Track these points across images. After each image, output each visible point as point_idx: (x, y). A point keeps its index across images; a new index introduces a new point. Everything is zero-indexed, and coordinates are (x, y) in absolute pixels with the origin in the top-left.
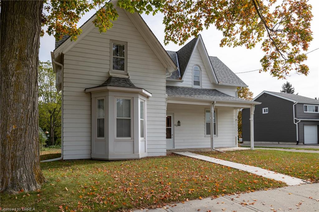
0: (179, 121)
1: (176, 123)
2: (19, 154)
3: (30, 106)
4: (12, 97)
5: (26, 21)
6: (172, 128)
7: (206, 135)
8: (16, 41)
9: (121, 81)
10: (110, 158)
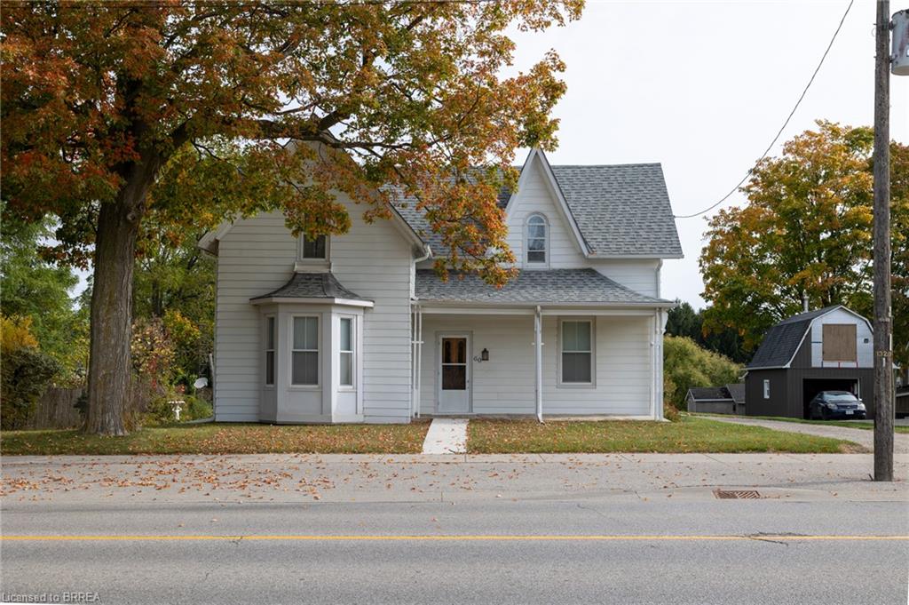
0: (485, 350)
1: (478, 354)
2: (108, 398)
3: (119, 350)
4: (102, 342)
5: (115, 264)
6: (467, 365)
7: (562, 383)
8: (106, 287)
9: (313, 281)
10: (279, 419)
